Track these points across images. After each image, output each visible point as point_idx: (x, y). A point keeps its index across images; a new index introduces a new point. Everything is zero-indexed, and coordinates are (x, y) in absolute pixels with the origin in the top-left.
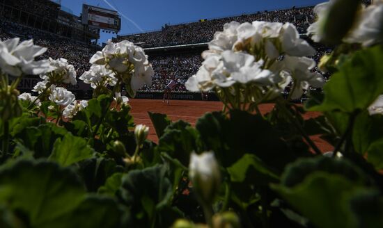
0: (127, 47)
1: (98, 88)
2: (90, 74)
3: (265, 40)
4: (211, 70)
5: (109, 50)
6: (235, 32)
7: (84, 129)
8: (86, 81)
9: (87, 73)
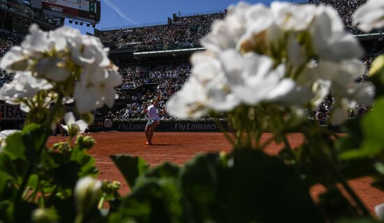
0: (67, 38)
1: (35, 111)
2: (14, 88)
3: (287, 35)
4: (205, 82)
5: (33, 43)
6: (243, 20)
7: (6, 186)
8: (9, 100)
9: (8, 86)
